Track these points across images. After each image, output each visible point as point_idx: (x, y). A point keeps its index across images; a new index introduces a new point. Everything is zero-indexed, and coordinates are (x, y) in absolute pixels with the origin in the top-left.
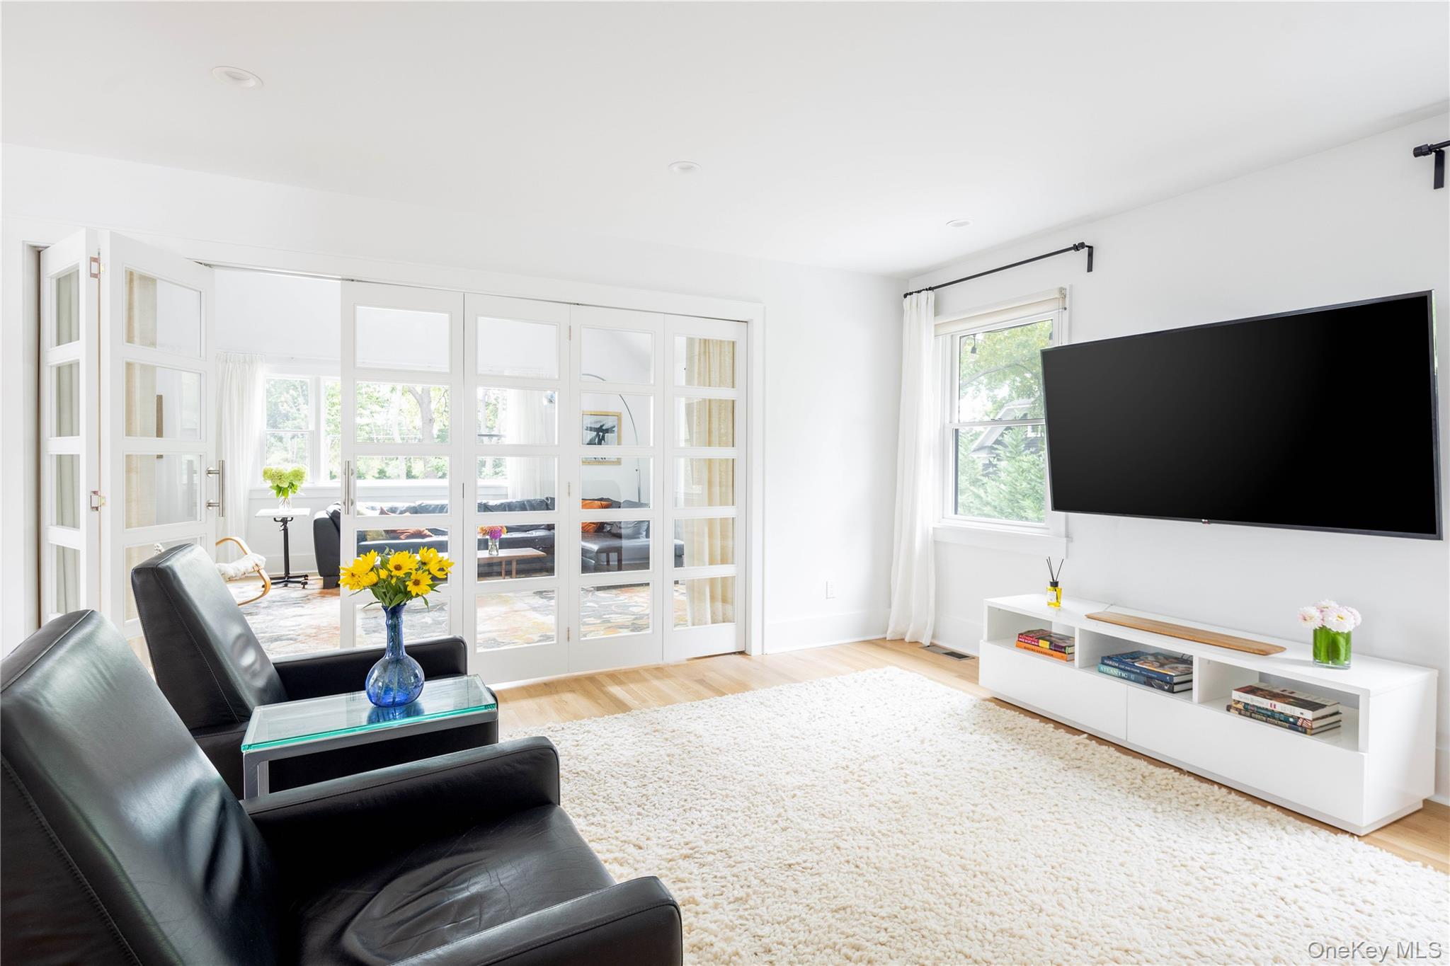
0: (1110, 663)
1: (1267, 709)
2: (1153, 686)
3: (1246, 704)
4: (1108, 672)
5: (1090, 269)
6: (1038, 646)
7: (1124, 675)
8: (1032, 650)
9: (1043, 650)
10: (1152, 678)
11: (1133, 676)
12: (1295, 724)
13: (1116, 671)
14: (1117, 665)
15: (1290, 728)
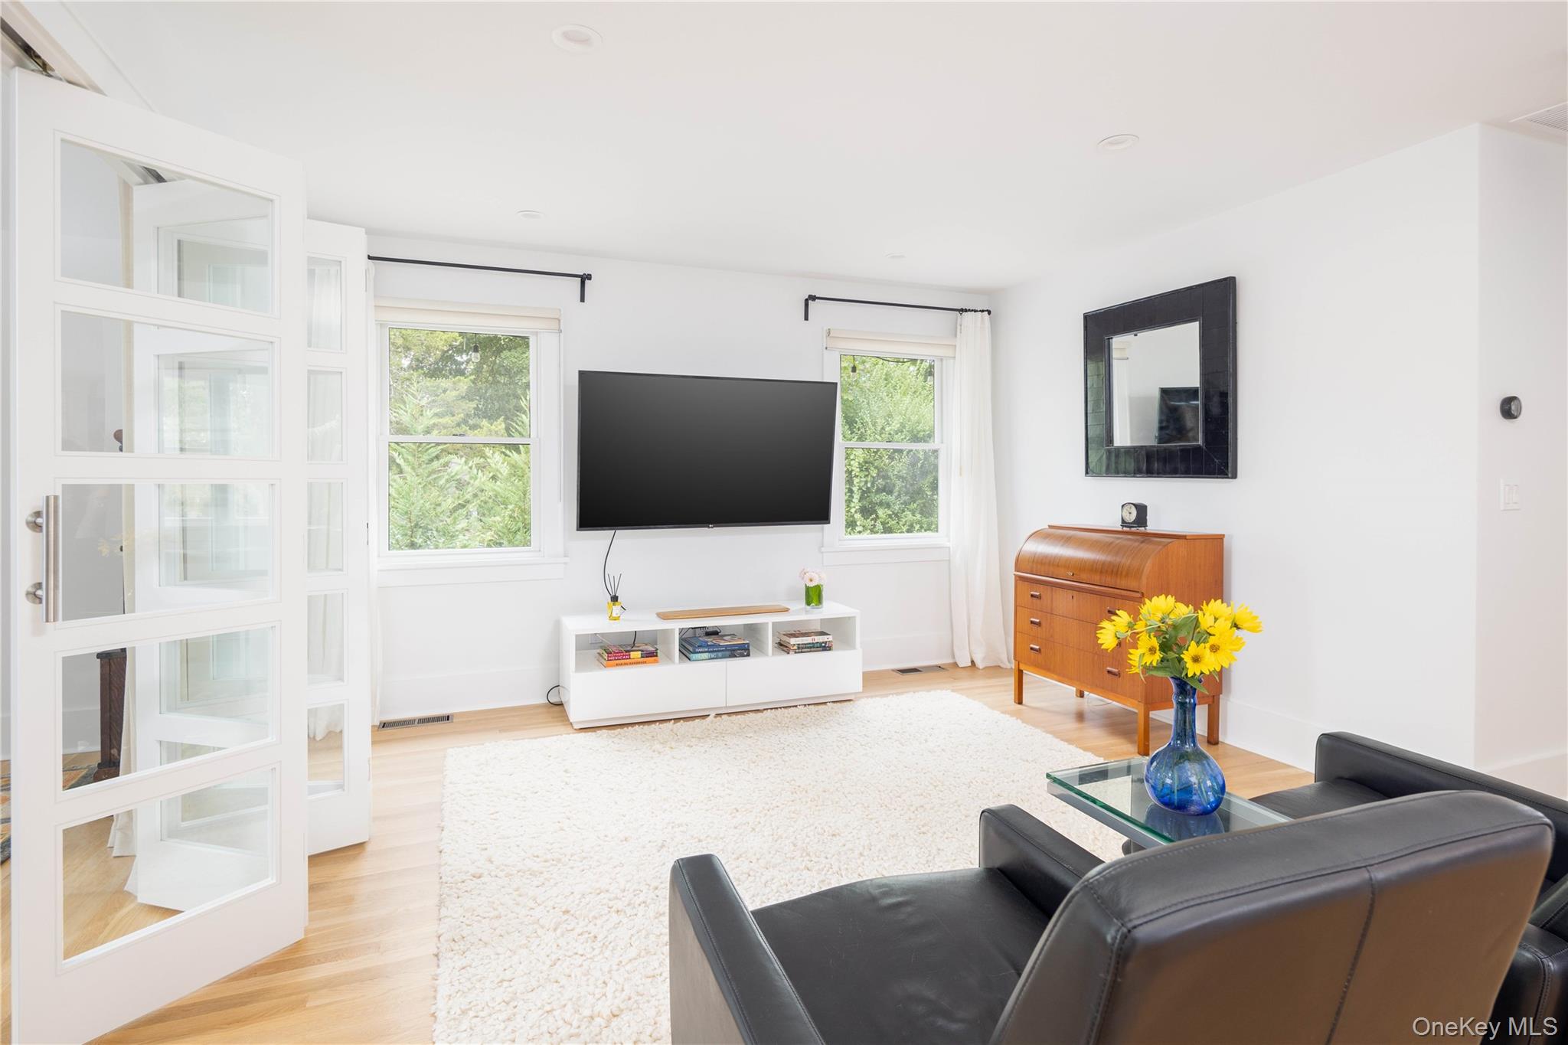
0: (701, 650)
1: (810, 644)
2: (736, 656)
3: (798, 644)
4: (699, 658)
5: (582, 300)
6: (630, 658)
7: (713, 656)
8: (626, 664)
9: (636, 660)
10: (734, 650)
11: (720, 654)
12: (824, 647)
13: (706, 655)
14: (706, 650)
15: (823, 650)
